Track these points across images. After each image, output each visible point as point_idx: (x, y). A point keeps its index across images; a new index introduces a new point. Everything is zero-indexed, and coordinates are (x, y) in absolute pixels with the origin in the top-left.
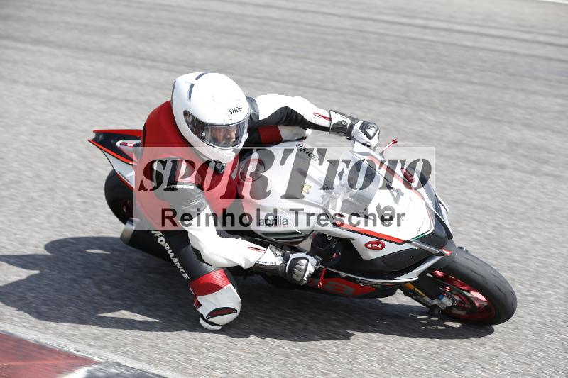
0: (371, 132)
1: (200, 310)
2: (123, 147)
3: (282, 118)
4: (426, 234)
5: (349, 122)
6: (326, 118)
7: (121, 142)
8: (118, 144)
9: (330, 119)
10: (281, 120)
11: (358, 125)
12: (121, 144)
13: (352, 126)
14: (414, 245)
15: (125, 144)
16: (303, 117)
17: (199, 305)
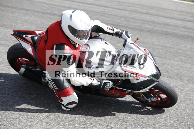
0: (129, 35)
1: (62, 103)
2: (26, 38)
3: (95, 30)
4: (154, 74)
5: (121, 31)
6: (111, 30)
7: (25, 35)
8: (24, 36)
9: (114, 30)
10: (94, 30)
11: (124, 33)
12: (25, 36)
13: (122, 33)
14: (150, 78)
15: (28, 36)
16: (103, 29)
17: (62, 101)
